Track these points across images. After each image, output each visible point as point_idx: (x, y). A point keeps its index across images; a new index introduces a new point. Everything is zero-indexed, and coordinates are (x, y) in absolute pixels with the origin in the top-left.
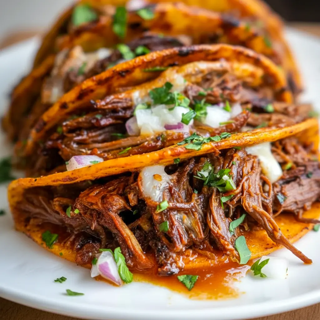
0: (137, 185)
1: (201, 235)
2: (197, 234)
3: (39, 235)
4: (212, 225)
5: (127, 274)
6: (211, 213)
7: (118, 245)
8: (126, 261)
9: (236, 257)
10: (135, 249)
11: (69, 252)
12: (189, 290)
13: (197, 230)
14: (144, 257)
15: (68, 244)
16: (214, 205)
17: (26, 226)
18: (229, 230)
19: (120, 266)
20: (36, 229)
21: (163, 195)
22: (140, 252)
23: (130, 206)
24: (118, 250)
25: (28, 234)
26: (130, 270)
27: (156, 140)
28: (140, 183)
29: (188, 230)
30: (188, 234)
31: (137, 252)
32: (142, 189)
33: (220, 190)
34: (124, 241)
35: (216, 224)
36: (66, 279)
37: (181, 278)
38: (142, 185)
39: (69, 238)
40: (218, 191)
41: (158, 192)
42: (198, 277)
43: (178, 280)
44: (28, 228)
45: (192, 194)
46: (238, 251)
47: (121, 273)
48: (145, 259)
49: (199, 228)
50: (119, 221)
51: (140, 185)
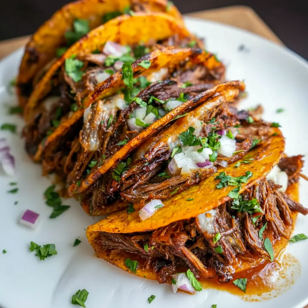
0: (196, 224)
1: (244, 249)
2: (241, 248)
3: (122, 263)
4: (250, 240)
5: (198, 284)
6: (247, 232)
7: (188, 268)
8: (195, 276)
9: (268, 256)
10: (200, 268)
11: (150, 274)
12: (244, 291)
13: (240, 246)
14: (207, 272)
15: (148, 267)
16: (249, 225)
17: (108, 255)
18: (259, 237)
19: (192, 280)
20: (117, 258)
21: (214, 227)
22: (204, 270)
23: (191, 238)
24: (189, 271)
25: (112, 262)
26: (198, 281)
27: (195, 178)
28: (197, 223)
29: (234, 247)
30: (235, 250)
31: (202, 270)
32: (200, 227)
33: (251, 213)
34: (192, 264)
35: (252, 239)
36: (155, 296)
37: (235, 282)
38: (199, 223)
39: (147, 263)
40: (249, 214)
41: (210, 225)
42: (247, 280)
43: (234, 284)
44: (111, 257)
45: (232, 219)
46: (268, 252)
47: (194, 285)
48: (208, 273)
49: (242, 245)
50: (187, 251)
51: (198, 224)
